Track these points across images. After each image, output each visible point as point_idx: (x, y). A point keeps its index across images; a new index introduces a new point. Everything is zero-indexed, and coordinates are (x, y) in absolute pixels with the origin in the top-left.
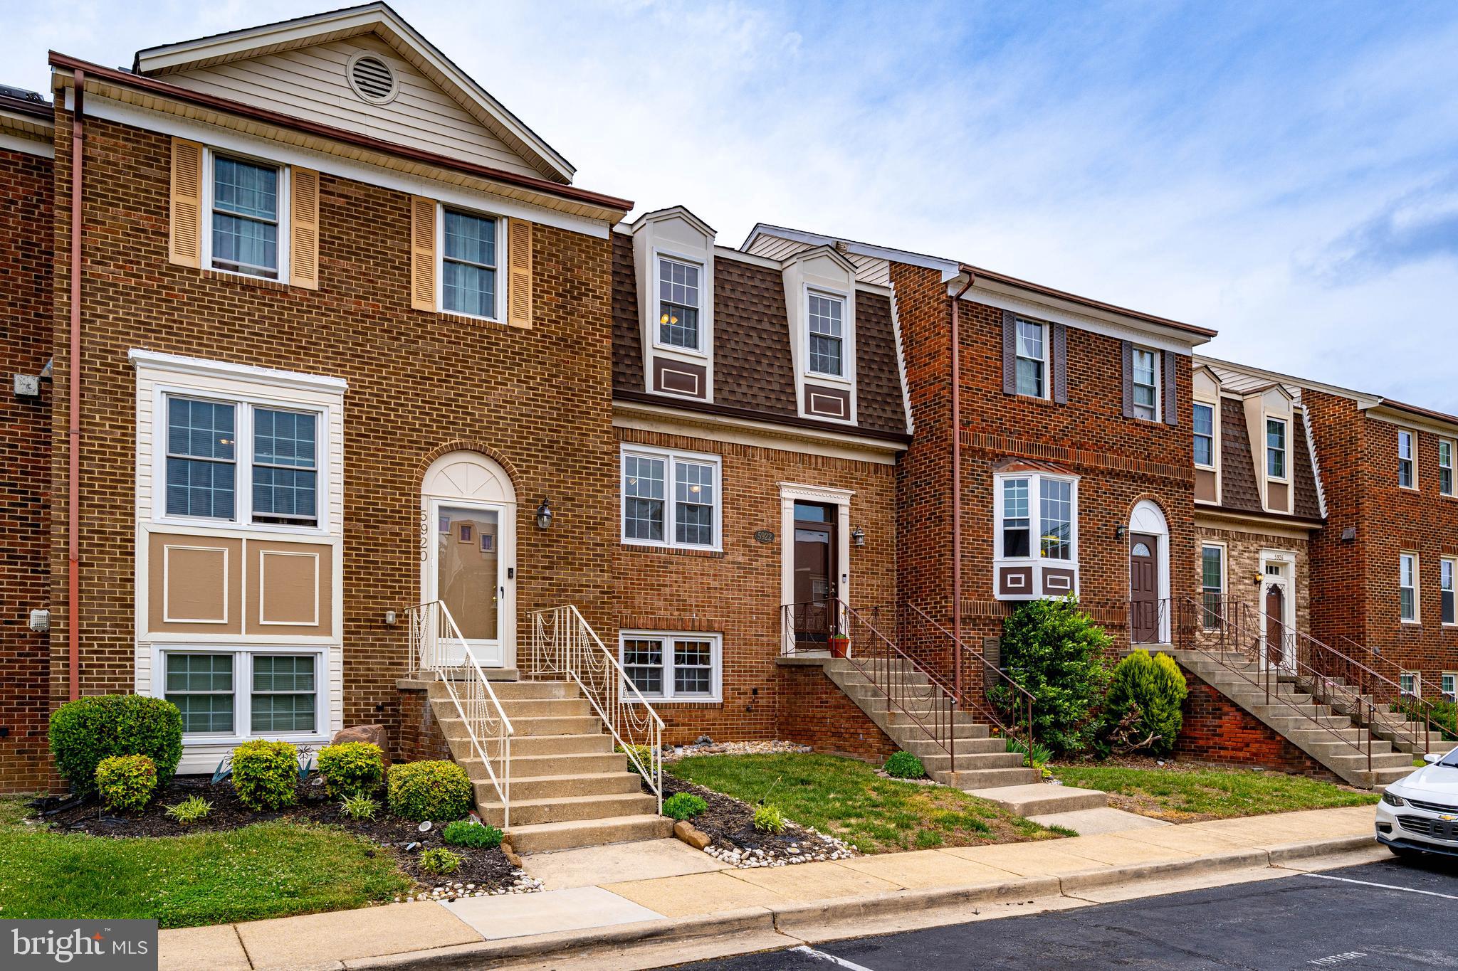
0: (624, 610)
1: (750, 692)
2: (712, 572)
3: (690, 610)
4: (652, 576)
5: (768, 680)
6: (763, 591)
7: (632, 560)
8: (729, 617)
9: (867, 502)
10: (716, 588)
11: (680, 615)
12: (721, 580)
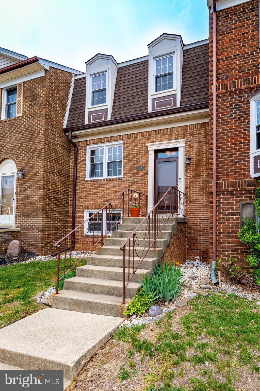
0: (85, 203)
4: (95, 190)
10: (119, 192)
11: (105, 203)
12: (121, 188)
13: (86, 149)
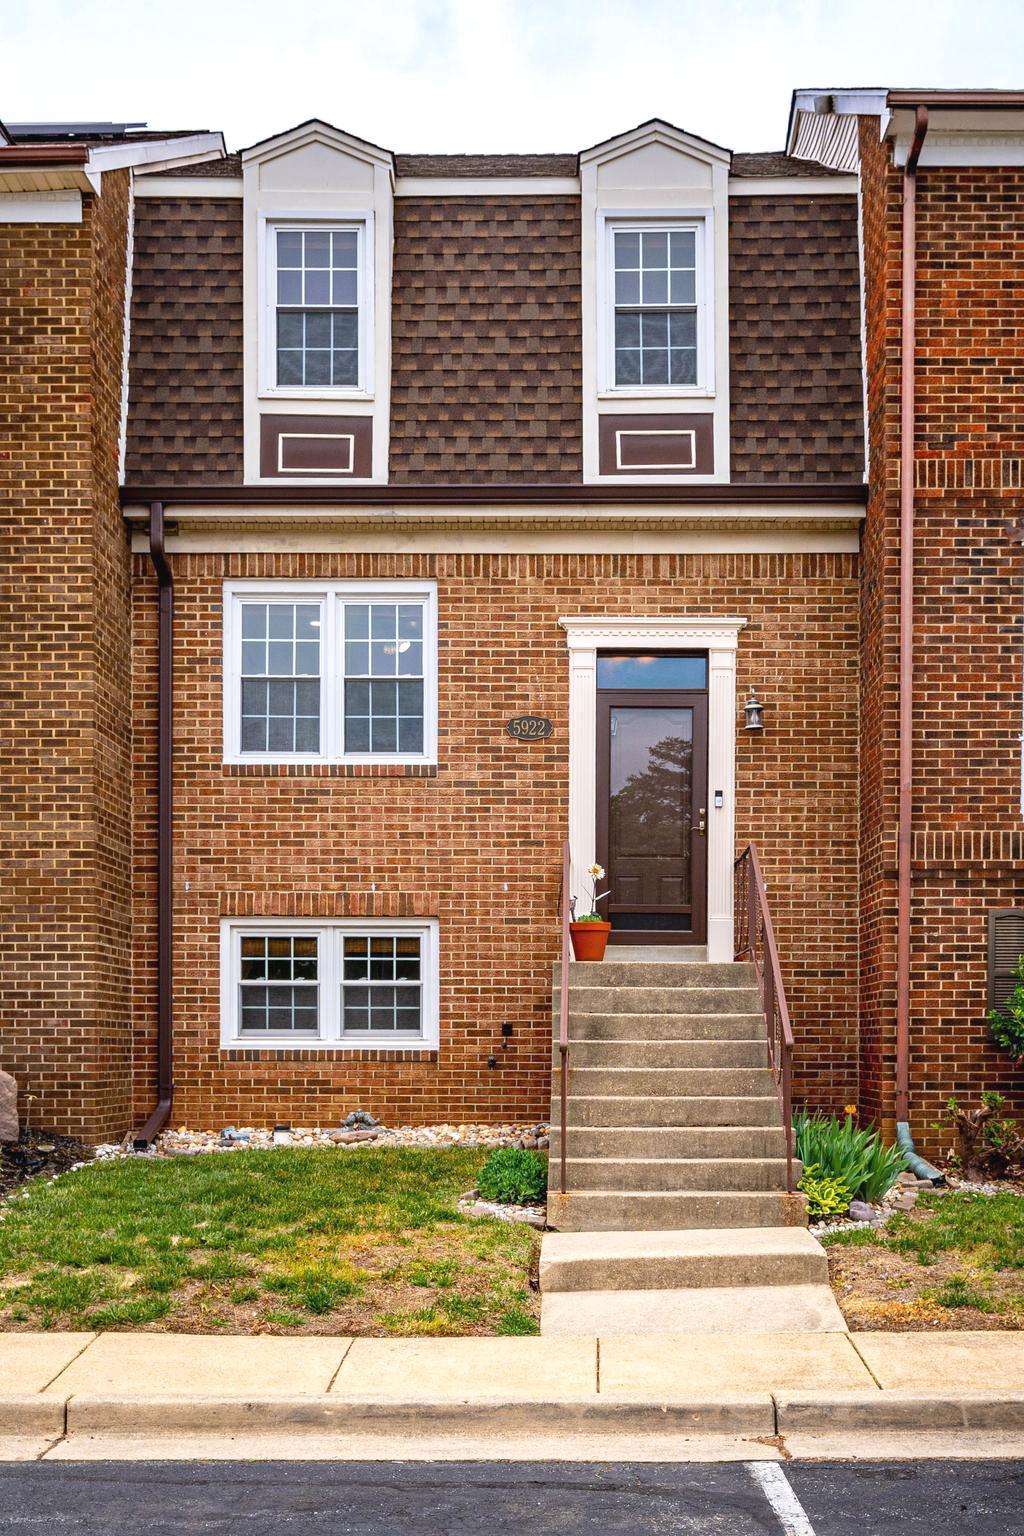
0: (228, 884)
1: (497, 1031)
2: (410, 804)
3: (364, 878)
4: (286, 819)
5: (537, 1008)
6: (528, 835)
7: (244, 793)
8: (448, 887)
9: (783, 637)
10: (419, 834)
11: (343, 887)
12: (431, 819)
13: (220, 599)
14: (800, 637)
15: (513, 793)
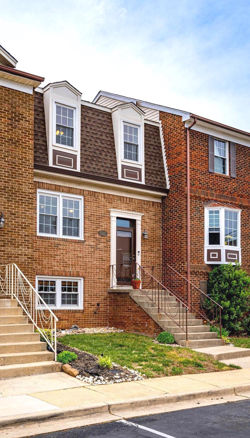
0: (38, 267)
1: (96, 305)
2: (79, 249)
3: (69, 267)
4: (51, 251)
5: (104, 299)
6: (102, 259)
7: (42, 243)
8: (86, 270)
9: (149, 219)
10: (81, 257)
11: (64, 269)
12: (83, 253)
14: (151, 219)
15: (99, 248)
